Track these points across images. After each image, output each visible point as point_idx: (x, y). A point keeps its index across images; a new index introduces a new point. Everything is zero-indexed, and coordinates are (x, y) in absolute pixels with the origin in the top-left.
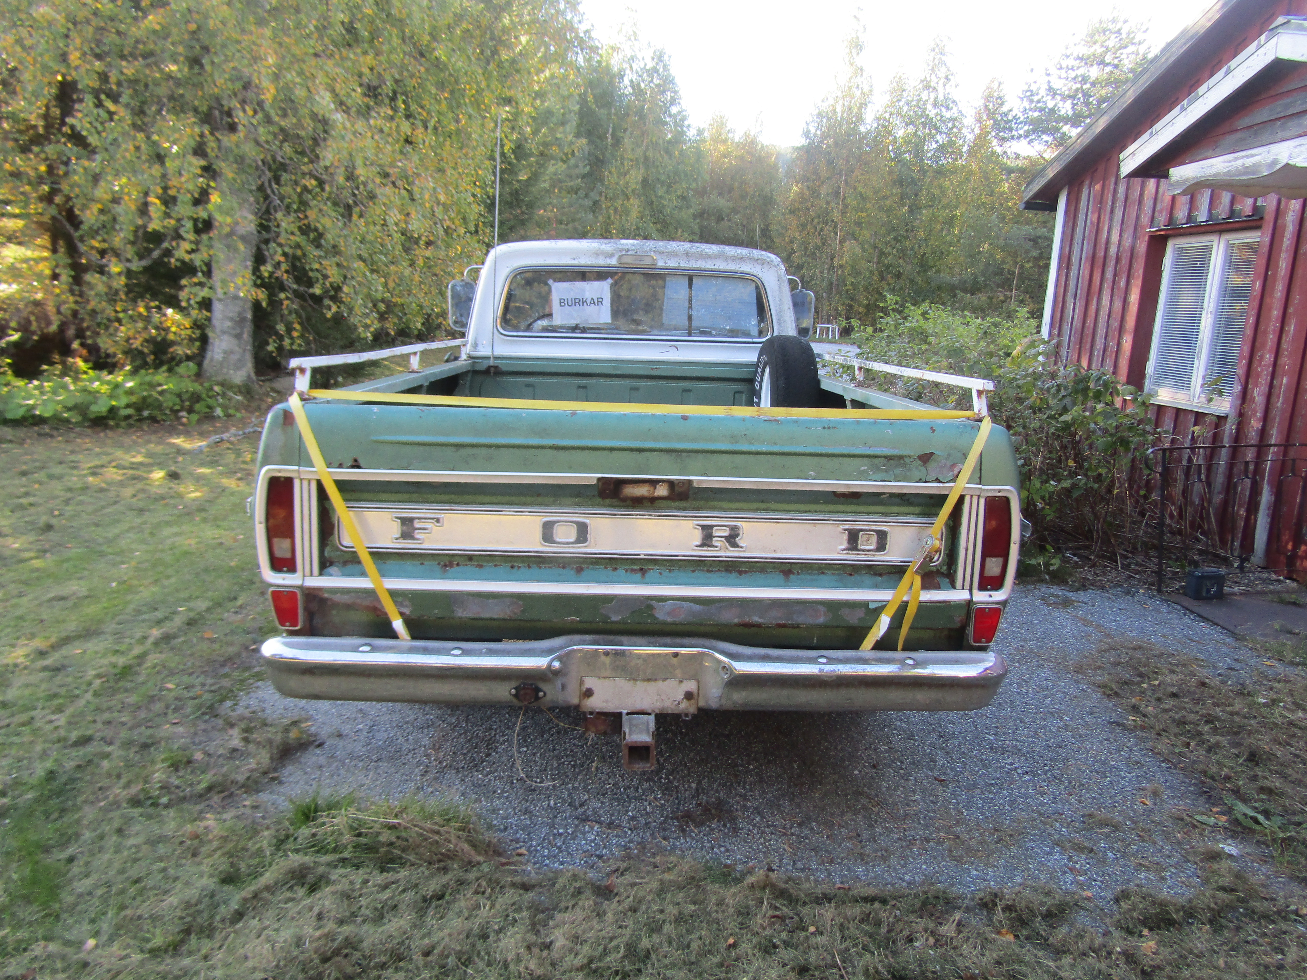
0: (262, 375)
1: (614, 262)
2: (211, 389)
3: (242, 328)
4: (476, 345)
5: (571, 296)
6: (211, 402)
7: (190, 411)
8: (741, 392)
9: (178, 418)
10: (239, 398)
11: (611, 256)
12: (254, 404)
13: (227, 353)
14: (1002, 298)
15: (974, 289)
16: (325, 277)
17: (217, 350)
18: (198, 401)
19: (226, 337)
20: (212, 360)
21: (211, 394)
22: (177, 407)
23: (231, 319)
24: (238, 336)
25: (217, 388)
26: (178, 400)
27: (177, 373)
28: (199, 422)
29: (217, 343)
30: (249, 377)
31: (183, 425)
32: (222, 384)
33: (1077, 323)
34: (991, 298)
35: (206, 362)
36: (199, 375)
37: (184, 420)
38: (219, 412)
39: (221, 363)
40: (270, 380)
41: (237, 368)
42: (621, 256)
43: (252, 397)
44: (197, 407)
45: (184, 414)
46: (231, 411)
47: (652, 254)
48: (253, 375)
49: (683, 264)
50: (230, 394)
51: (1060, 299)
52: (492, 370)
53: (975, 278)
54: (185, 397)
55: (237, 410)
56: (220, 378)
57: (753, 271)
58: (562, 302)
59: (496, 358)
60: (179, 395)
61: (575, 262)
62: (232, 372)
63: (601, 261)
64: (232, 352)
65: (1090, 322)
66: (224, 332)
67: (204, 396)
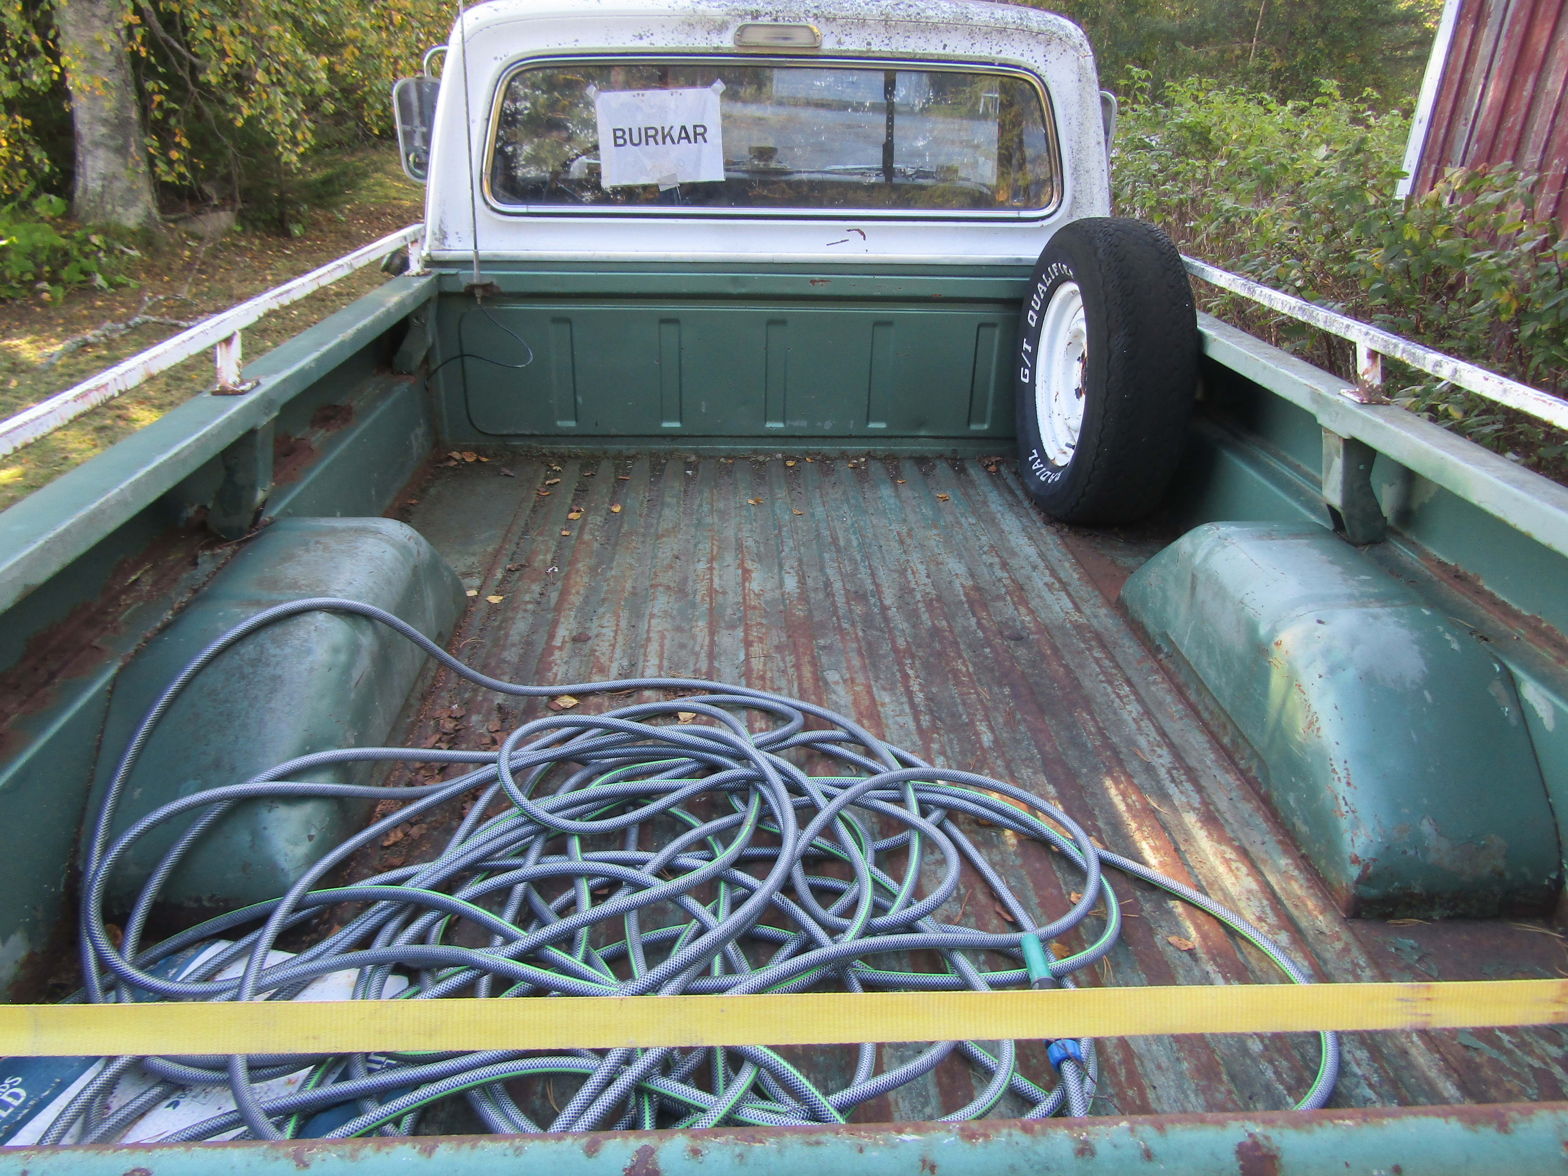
0: (172, 211)
1: (727, 41)
2: (87, 241)
3: (126, 138)
4: (442, 236)
5: (638, 122)
6: (89, 264)
7: (54, 280)
8: (994, 325)
9: (36, 294)
10: (135, 253)
11: (722, 27)
12: (161, 262)
13: (108, 179)
14: (1238, 52)
15: (1199, 39)
16: (223, 54)
17: (91, 174)
18: (65, 263)
19: (101, 153)
20: (85, 191)
21: (87, 249)
22: (29, 277)
23: (105, 122)
24: (122, 151)
25: (96, 240)
26: (30, 265)
27: (34, 213)
28: (69, 299)
29: (89, 162)
30: (149, 215)
31: (43, 305)
32: (103, 230)
33: (1486, 121)
34: (1223, 52)
35: (78, 194)
36: (69, 215)
37: (46, 296)
38: (99, 280)
39: (102, 195)
40: (185, 219)
41: (128, 203)
42: (742, 29)
43: (157, 250)
44: (65, 274)
45: (45, 285)
46: (120, 279)
47: (811, 23)
48: (155, 212)
49: (878, 47)
50: (119, 246)
51: (1457, 77)
52: (479, 293)
53: (1204, 23)
54: (43, 257)
55: (133, 275)
56: (99, 221)
57: (1026, 60)
58: (620, 138)
59: (486, 263)
60: (32, 255)
61: (643, 45)
62: (120, 210)
63: (700, 41)
64: (115, 177)
65: (1513, 121)
66: (97, 144)
67: (75, 253)
